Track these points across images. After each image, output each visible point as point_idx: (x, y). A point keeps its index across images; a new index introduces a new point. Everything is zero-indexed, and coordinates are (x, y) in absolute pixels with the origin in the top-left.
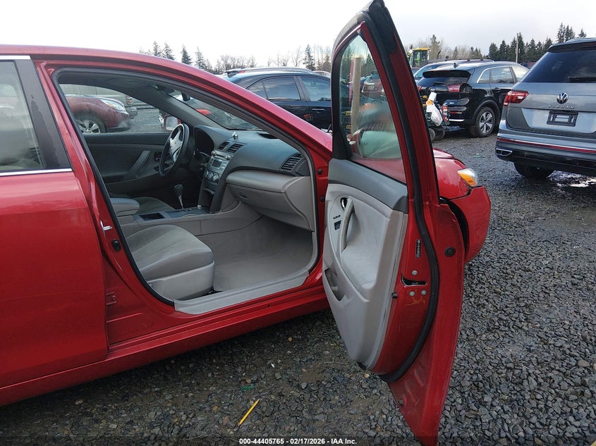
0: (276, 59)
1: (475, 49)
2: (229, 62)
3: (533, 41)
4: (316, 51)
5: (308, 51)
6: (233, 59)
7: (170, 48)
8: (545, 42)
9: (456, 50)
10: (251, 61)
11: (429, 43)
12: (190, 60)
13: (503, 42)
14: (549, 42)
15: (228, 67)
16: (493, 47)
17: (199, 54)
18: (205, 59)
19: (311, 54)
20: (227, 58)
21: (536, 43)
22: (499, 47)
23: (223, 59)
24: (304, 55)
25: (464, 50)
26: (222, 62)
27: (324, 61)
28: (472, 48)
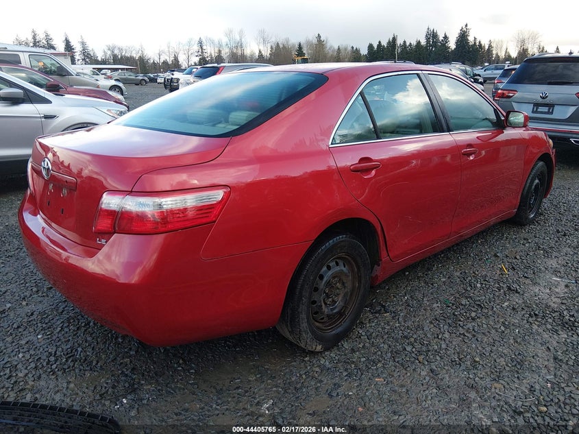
0: (166, 50)
1: (355, 48)
2: (116, 52)
3: (405, 42)
4: (208, 44)
5: (201, 44)
6: (121, 50)
7: (51, 37)
8: (415, 44)
9: (339, 49)
10: (140, 52)
11: (315, 41)
12: (73, 49)
13: (380, 42)
14: (419, 43)
15: (115, 56)
16: (371, 47)
17: (83, 44)
18: (90, 48)
19: (204, 47)
20: (114, 47)
21: (408, 44)
22: (376, 47)
23: (109, 49)
24: (196, 48)
25: (346, 49)
26: (109, 53)
27: (217, 55)
28: (353, 47)
